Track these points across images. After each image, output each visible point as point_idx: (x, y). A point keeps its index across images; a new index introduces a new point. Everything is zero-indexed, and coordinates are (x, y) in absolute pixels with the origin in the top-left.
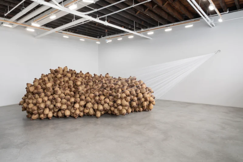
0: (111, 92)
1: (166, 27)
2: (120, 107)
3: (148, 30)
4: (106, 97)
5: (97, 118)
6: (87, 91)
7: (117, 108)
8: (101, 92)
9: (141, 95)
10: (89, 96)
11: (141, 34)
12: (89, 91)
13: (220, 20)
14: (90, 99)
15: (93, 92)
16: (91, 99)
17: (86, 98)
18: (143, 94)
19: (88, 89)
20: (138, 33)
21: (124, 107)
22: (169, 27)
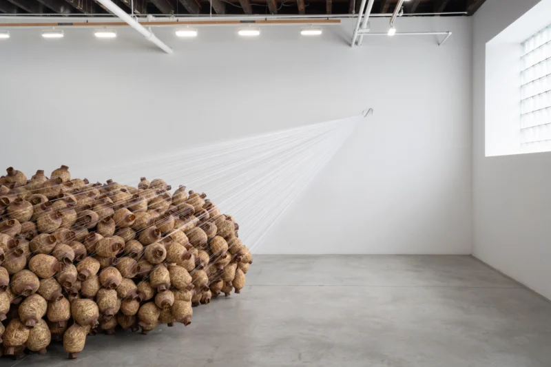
0: (119, 240)
1: (242, 22)
2: (169, 297)
3: (177, 22)
4: (104, 262)
5: (71, 356)
6: (13, 245)
7: (153, 300)
8: (79, 246)
9: (222, 245)
10: (27, 267)
11: (147, 28)
12: (24, 246)
13: (392, 32)
14: (37, 281)
15: (49, 248)
16: (40, 278)
17: (11, 276)
18: (227, 238)
19: (14, 233)
20: (142, 23)
21: (178, 293)
22: (250, 24)
